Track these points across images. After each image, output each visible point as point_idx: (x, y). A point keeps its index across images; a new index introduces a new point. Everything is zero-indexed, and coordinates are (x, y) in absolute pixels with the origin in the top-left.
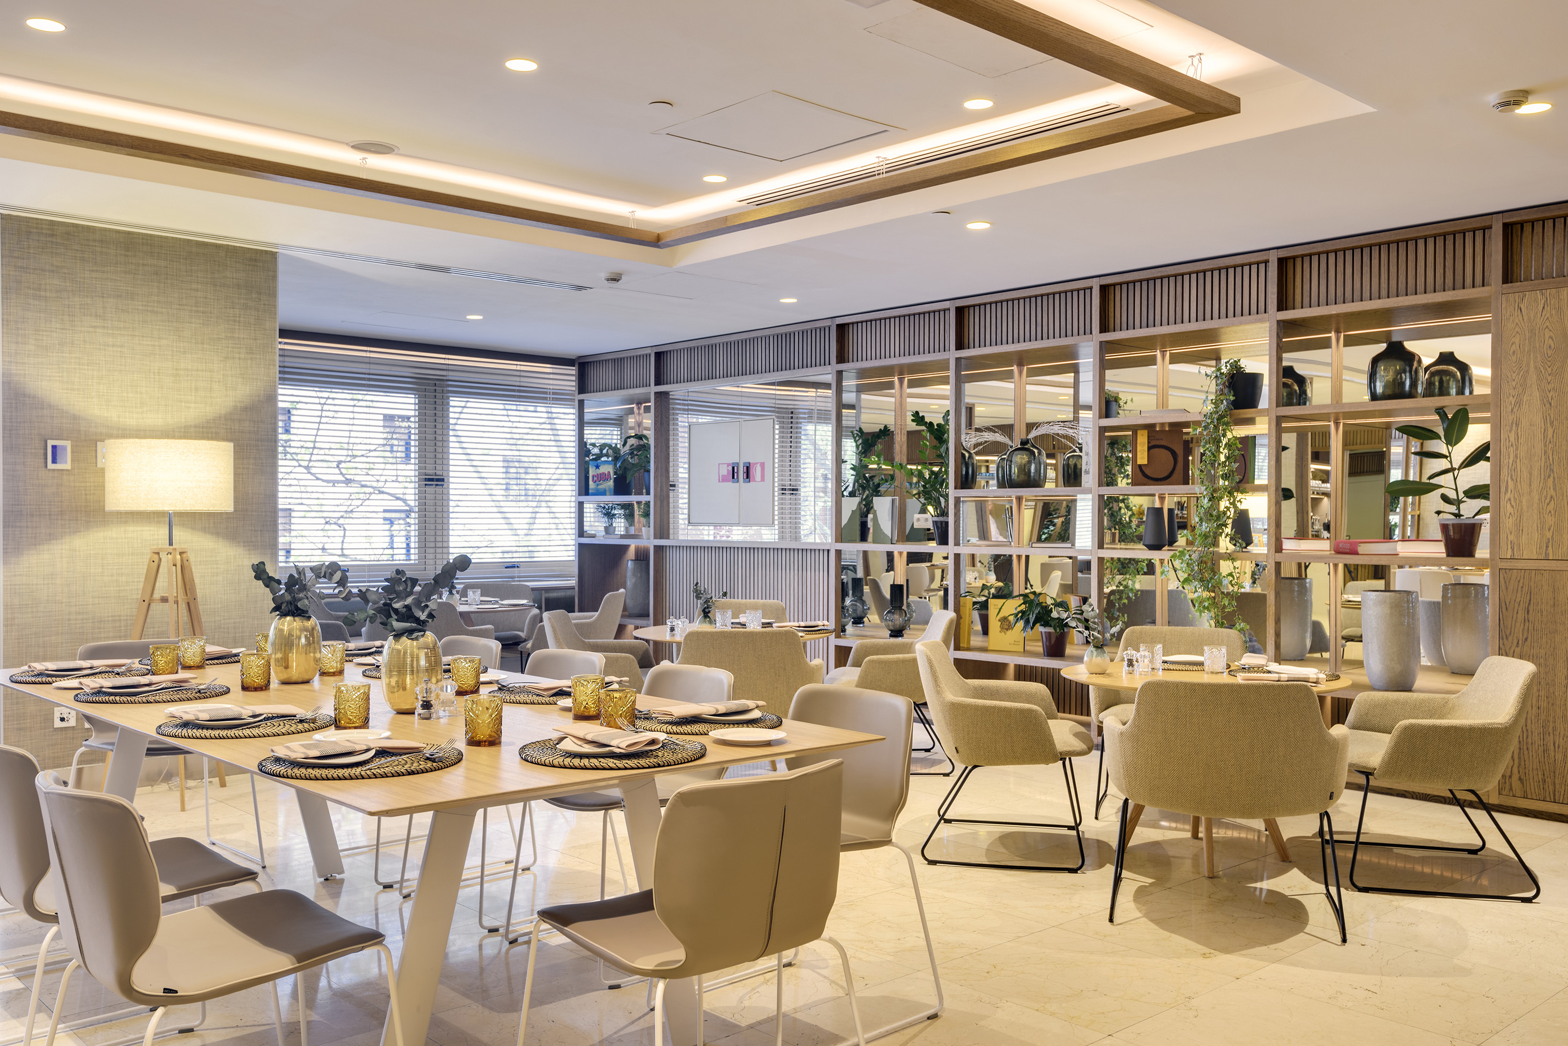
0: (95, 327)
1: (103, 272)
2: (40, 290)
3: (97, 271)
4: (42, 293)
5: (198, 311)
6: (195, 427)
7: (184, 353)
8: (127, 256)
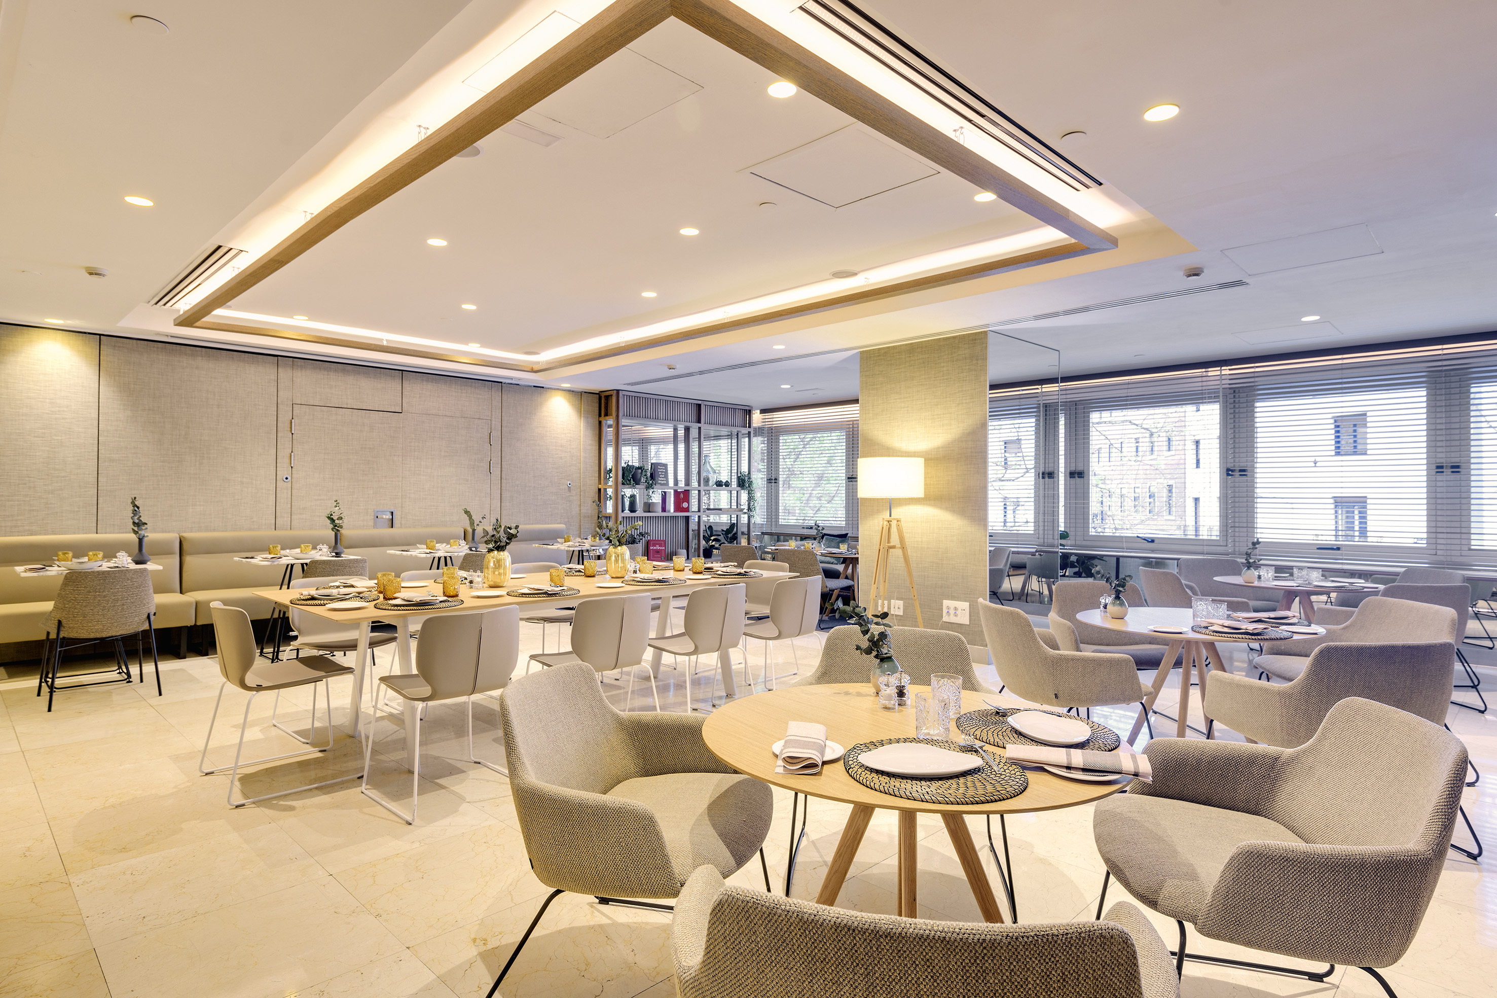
0: (896, 399)
1: (900, 369)
2: (874, 385)
3: (897, 369)
4: (875, 387)
5: (944, 379)
6: (942, 447)
7: (937, 405)
8: (910, 357)
